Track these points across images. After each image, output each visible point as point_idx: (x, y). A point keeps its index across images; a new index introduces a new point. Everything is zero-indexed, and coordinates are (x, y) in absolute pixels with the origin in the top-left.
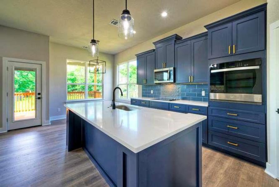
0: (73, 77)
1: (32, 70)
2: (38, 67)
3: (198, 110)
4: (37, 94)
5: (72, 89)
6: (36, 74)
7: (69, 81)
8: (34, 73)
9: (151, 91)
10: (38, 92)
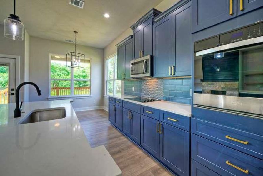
0: (84, 74)
1: (5, 65)
2: (12, 62)
3: (176, 121)
4: (11, 90)
5: (84, 85)
6: (9, 69)
7: (81, 78)
8: (8, 67)
9: (132, 88)
10: (11, 88)
